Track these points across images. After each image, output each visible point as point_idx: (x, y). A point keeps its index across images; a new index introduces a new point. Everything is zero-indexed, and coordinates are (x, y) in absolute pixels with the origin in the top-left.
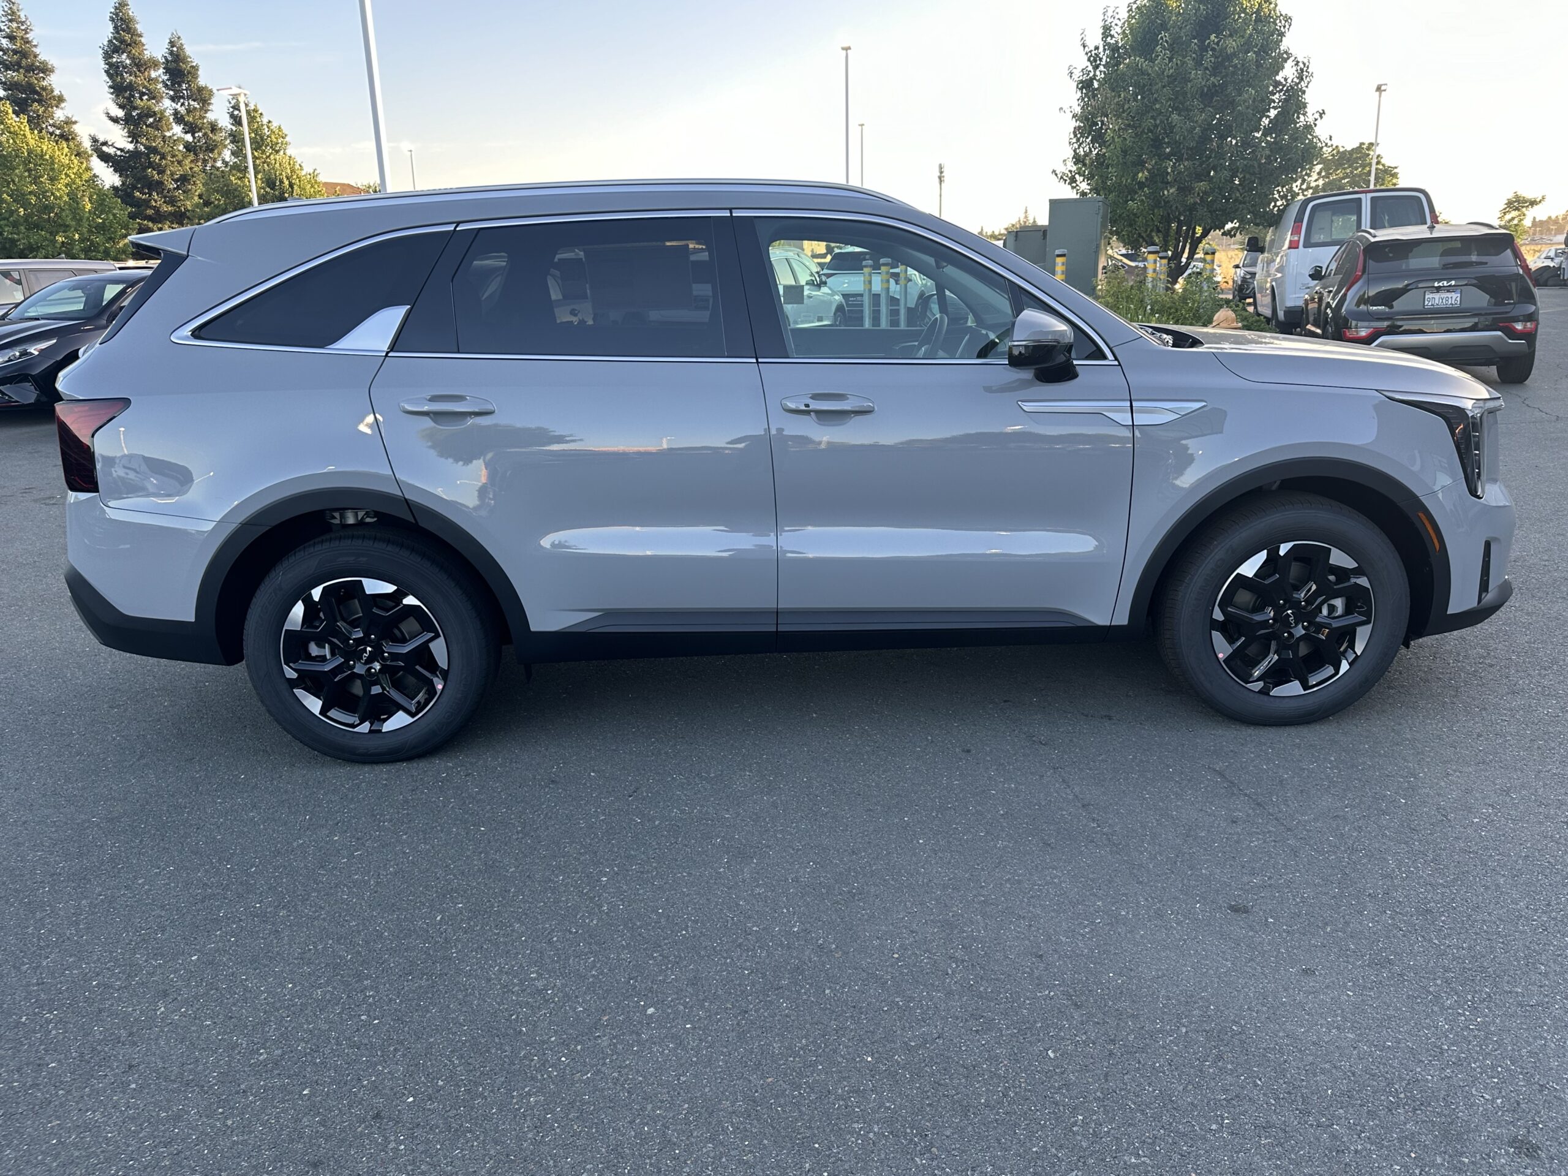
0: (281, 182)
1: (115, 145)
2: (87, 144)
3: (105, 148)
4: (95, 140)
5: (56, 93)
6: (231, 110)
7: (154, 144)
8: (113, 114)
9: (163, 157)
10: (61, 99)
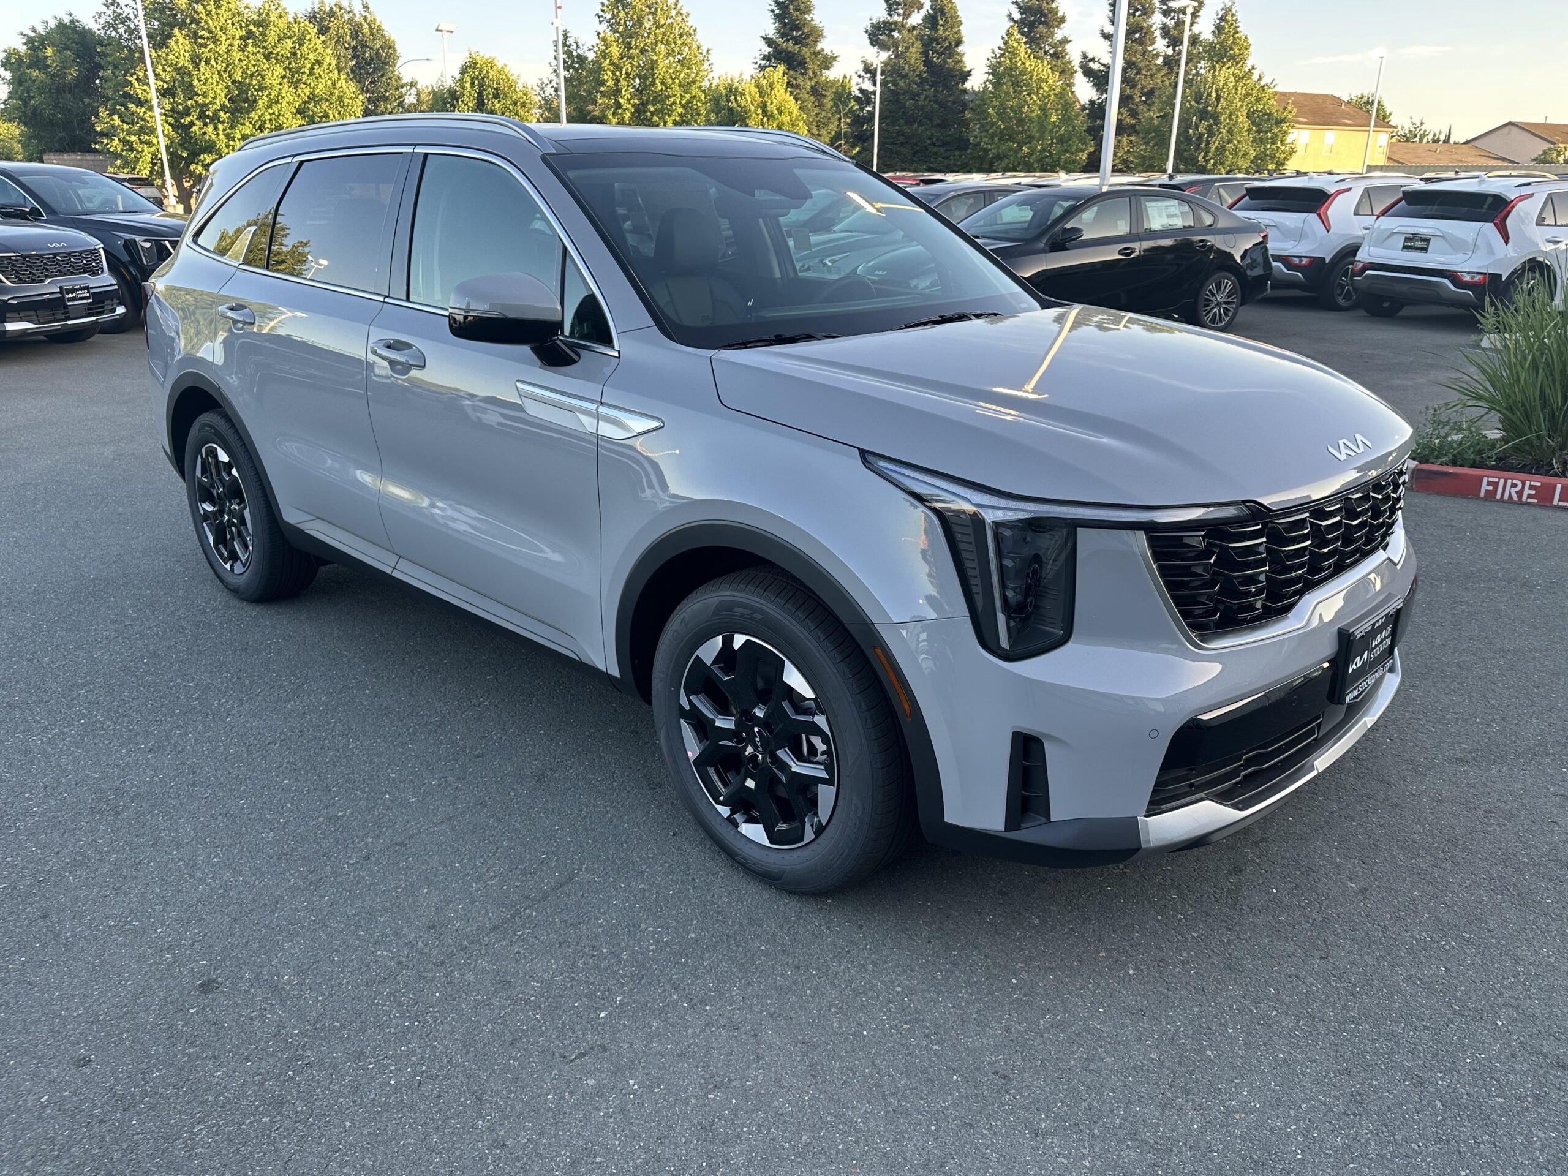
0: (1209, 95)
1: (1101, 61)
2: (1076, 61)
3: (1091, 64)
4: (1085, 56)
5: (1060, 14)
6: (1218, 21)
7: (1134, 59)
8: (1106, 31)
9: (1139, 72)
10: (1062, 20)
